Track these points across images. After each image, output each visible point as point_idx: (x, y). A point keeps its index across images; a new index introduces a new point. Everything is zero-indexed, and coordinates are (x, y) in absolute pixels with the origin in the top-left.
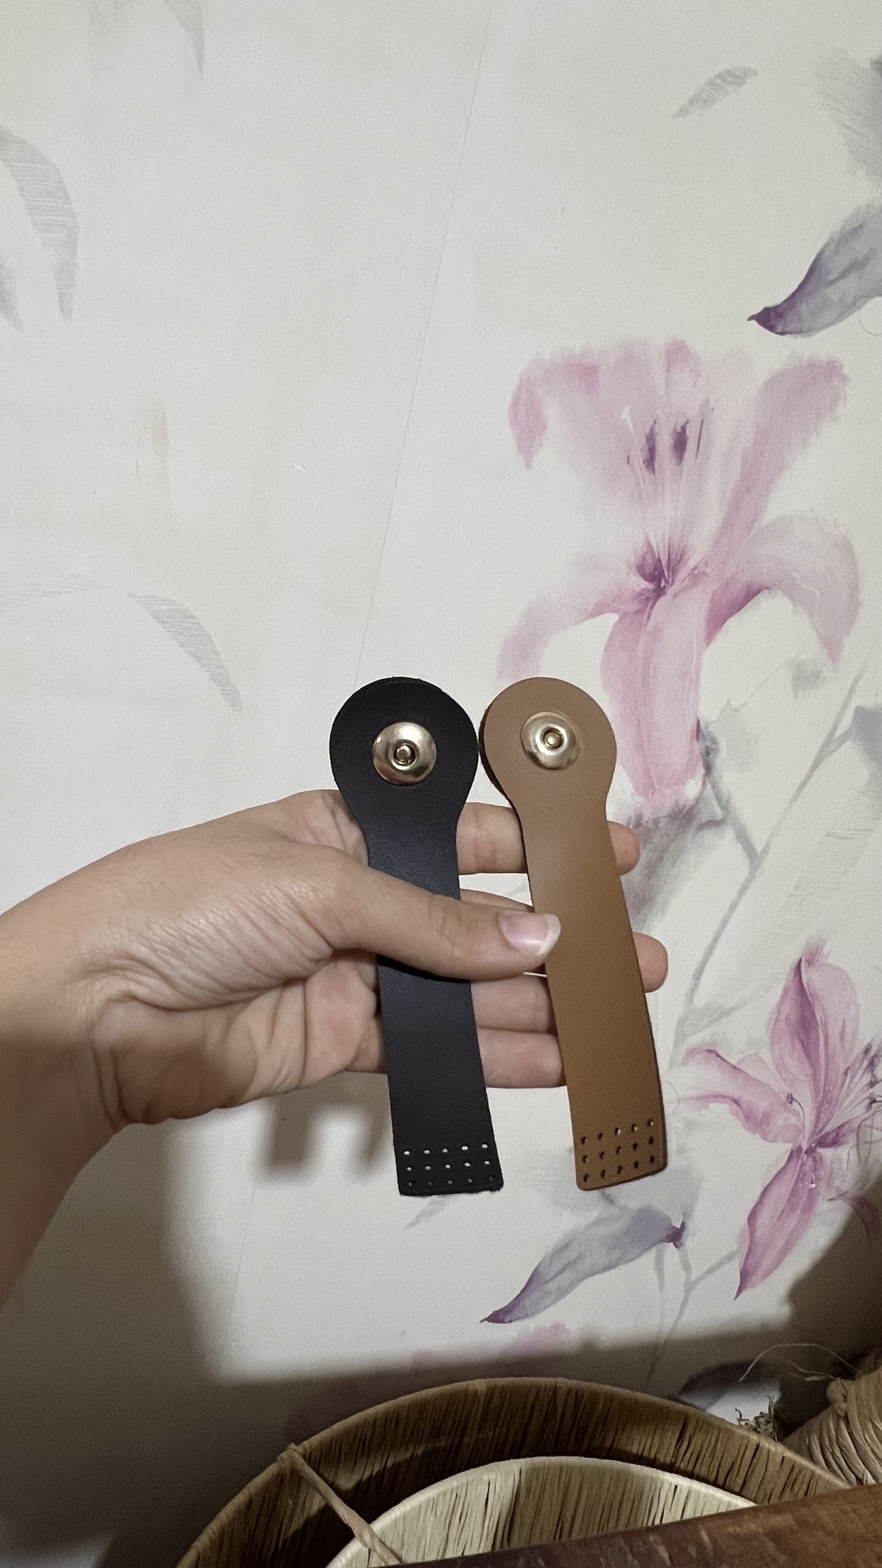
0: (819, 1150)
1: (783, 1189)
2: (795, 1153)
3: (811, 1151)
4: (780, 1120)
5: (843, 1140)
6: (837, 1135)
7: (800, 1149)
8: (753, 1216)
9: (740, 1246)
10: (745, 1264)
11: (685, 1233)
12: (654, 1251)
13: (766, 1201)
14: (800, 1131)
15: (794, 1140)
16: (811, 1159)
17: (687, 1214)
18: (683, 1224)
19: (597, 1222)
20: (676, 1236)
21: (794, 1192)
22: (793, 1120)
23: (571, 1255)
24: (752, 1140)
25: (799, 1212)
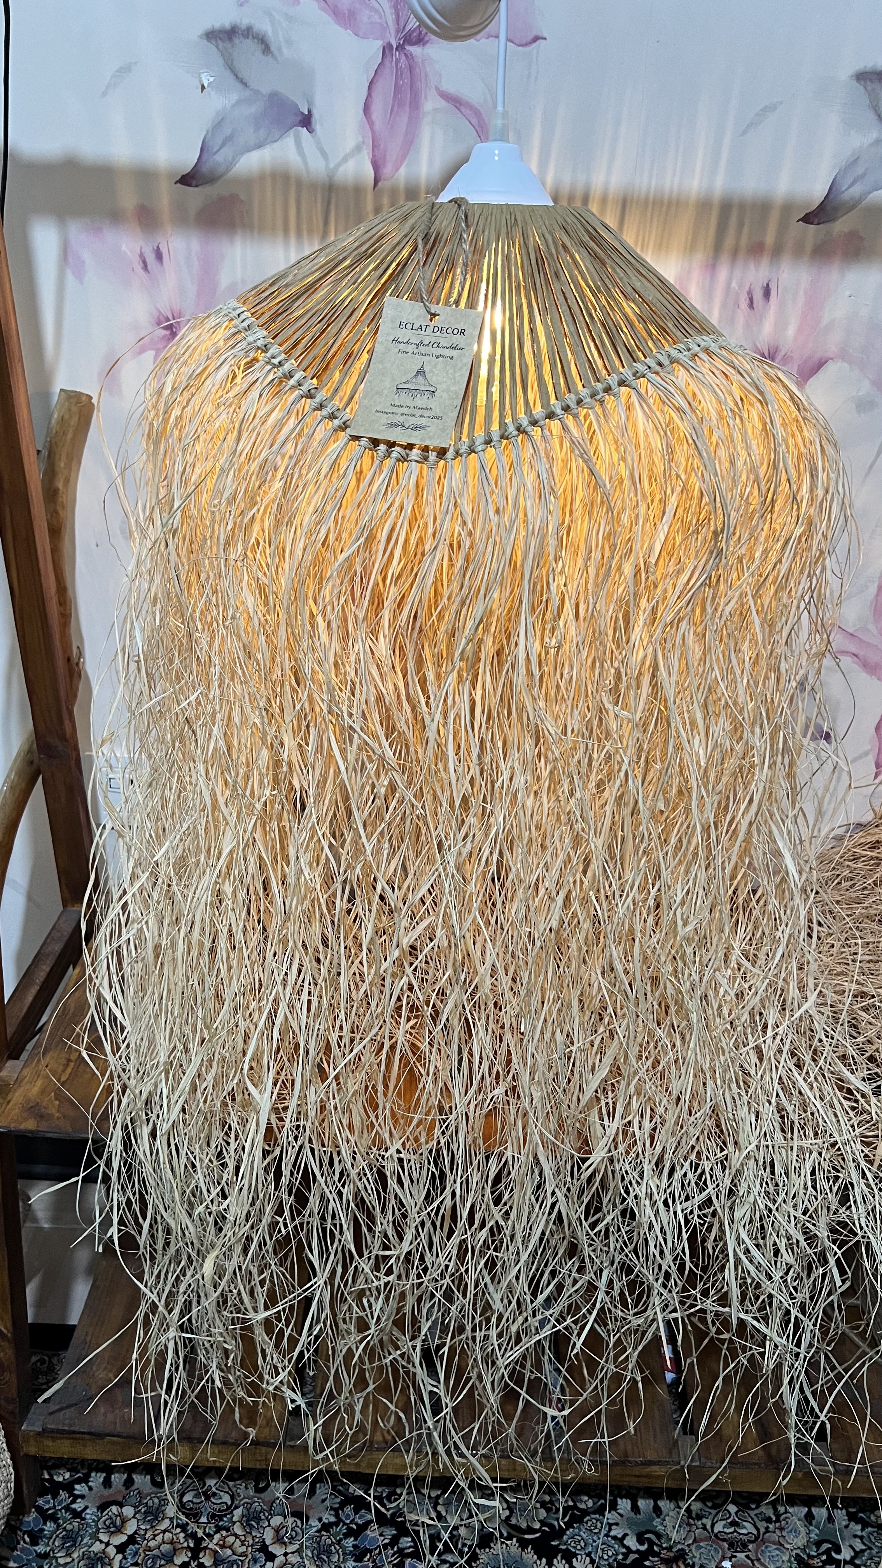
0: (408, 48)
1: (386, 85)
2: (387, 49)
3: (400, 48)
4: (364, 16)
5: (426, 39)
6: (420, 33)
7: (390, 46)
8: (367, 109)
9: (364, 137)
10: (374, 156)
11: (313, 120)
12: (292, 132)
13: (374, 95)
14: (384, 28)
15: (382, 37)
16: (403, 57)
17: (310, 103)
18: (309, 111)
19: (238, 103)
20: (306, 121)
21: (397, 89)
22: (376, 18)
23: (227, 131)
24: (344, 36)
25: (407, 108)
